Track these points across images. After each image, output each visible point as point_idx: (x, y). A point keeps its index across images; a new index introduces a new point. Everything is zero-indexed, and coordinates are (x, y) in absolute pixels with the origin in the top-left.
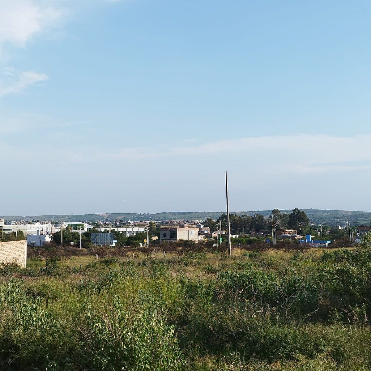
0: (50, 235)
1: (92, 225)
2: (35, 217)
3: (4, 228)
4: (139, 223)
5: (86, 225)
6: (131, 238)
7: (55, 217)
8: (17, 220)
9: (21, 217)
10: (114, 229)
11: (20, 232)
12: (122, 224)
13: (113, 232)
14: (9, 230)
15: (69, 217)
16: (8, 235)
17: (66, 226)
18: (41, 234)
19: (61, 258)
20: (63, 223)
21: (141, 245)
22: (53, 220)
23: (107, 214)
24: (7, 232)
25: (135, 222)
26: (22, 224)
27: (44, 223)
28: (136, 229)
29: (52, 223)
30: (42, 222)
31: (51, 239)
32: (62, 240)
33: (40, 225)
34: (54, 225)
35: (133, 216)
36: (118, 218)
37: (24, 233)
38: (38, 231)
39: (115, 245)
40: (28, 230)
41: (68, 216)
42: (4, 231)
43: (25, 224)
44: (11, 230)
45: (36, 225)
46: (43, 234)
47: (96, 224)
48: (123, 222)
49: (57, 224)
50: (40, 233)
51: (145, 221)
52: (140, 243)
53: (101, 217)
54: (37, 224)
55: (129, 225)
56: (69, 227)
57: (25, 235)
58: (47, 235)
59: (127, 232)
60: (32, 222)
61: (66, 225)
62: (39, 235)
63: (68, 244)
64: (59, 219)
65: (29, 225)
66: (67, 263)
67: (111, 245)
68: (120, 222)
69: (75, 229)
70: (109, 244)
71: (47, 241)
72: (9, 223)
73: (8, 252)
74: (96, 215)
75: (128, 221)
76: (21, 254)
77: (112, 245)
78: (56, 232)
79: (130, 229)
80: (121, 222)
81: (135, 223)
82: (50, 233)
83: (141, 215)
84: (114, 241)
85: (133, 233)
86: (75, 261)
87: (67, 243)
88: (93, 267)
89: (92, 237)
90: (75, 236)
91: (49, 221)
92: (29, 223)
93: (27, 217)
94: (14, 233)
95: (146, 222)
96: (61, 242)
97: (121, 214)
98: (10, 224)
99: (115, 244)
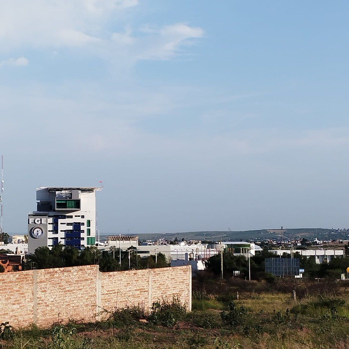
0: (203, 260)
1: (261, 245)
2: (178, 234)
3: (138, 250)
4: (331, 244)
5: (253, 245)
6: (324, 265)
7: (207, 235)
8: (155, 239)
9: (160, 234)
10: (297, 252)
11: (161, 256)
12: (306, 244)
13: (297, 255)
14: (145, 252)
15: (225, 235)
16: (146, 260)
17: (224, 248)
18: (190, 259)
19: (238, 296)
20: (220, 243)
21: (343, 277)
22: (204, 238)
23: (282, 229)
24: (142, 255)
25: (324, 241)
26: (162, 244)
27: (193, 243)
28: (330, 252)
29: (203, 243)
30: (189, 242)
31: (206, 266)
32: (222, 269)
33: (187, 246)
34: (206, 246)
35: (320, 233)
36: (298, 235)
37: (166, 257)
38: (186, 254)
39: (301, 277)
40: (172, 253)
41: (225, 233)
42: (138, 254)
43: (165, 244)
44: (148, 252)
45: (182, 246)
46: (193, 258)
47: (267, 244)
48: (307, 242)
49: (211, 244)
50: (189, 257)
51: (341, 240)
52: (342, 274)
53: (272, 235)
54: (183, 244)
55: (315, 246)
56: (229, 249)
57: (167, 260)
58: (199, 259)
59: (317, 257)
60: (175, 241)
61: (224, 246)
62: (189, 260)
63: (232, 274)
64: (213, 237)
65: (172, 246)
66: (247, 303)
67: (296, 277)
68: (301, 242)
69: (238, 251)
70: (293, 274)
71: (199, 268)
72: (144, 243)
73: (164, 284)
74: (265, 231)
75: (315, 241)
76: (184, 289)
77: (298, 277)
78: (211, 256)
79: (320, 252)
80: (304, 242)
81: (325, 243)
82: (203, 257)
83: (333, 230)
84: (301, 271)
85: (326, 259)
86: (261, 301)
87: (229, 271)
88: (303, 313)
89: (267, 263)
90: (241, 262)
91: (198, 240)
92: (172, 243)
93: (167, 235)
94: (153, 257)
95: (342, 242)
96: (221, 271)
97: (302, 229)
98: (146, 244)
99: (301, 274)
